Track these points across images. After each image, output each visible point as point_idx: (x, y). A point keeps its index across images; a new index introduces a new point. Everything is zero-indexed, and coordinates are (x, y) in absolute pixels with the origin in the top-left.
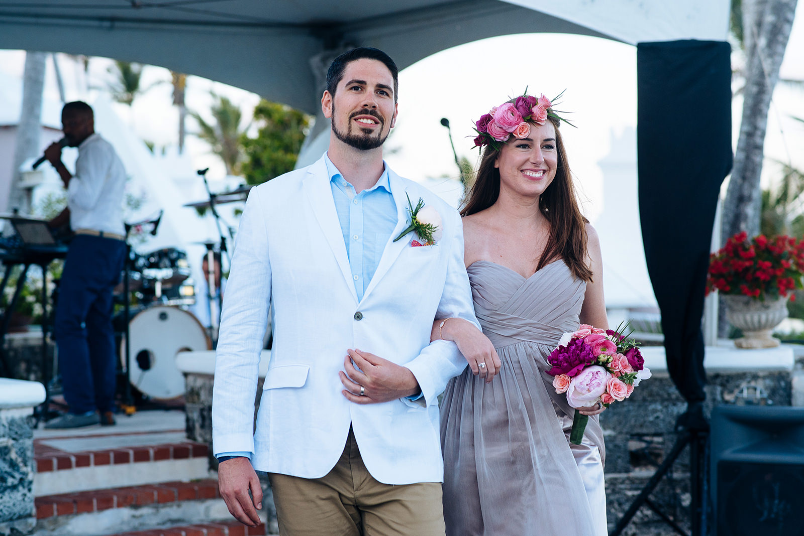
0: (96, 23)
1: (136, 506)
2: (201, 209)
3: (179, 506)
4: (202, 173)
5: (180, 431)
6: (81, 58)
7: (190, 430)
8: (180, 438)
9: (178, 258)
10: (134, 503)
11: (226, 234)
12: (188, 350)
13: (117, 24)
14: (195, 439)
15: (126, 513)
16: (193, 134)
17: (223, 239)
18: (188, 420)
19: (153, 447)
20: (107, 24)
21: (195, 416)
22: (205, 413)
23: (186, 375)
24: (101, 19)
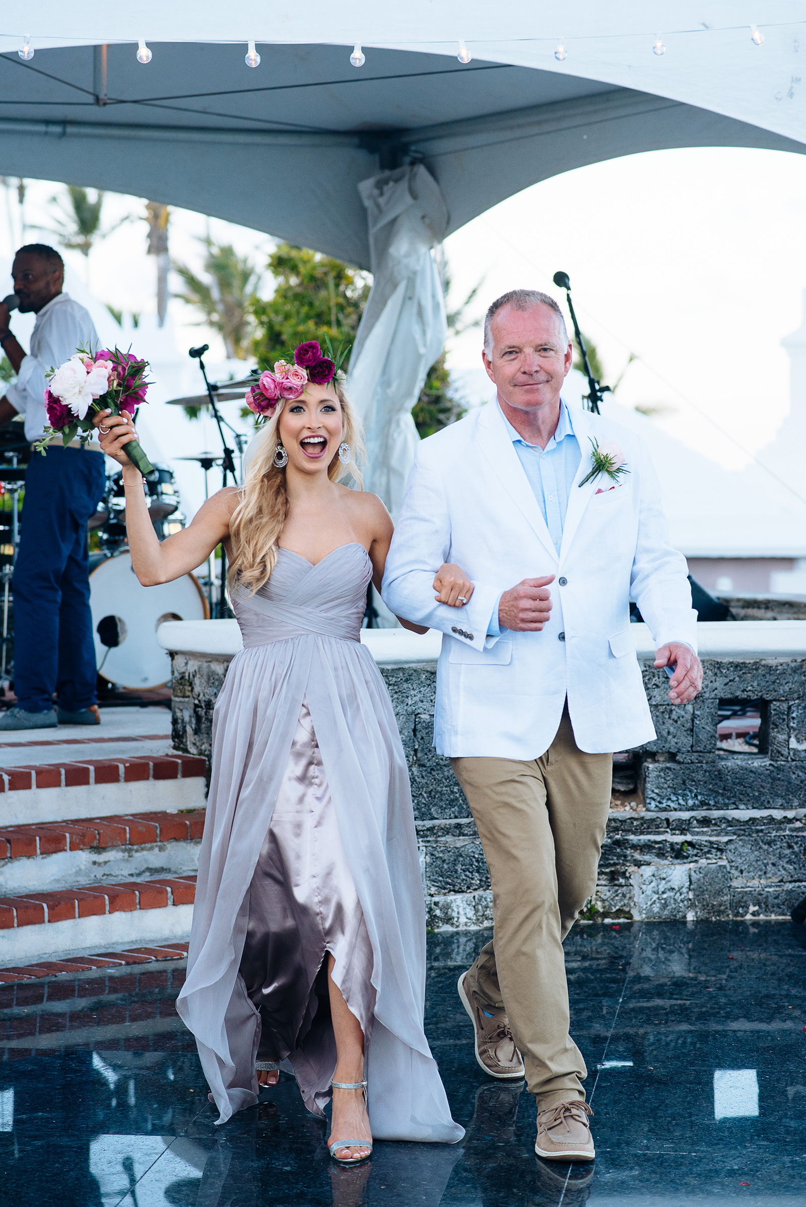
0: (41, 128)
1: (99, 849)
2: (192, 408)
3: (161, 849)
4: (196, 353)
5: (165, 737)
6: (14, 181)
7: (178, 736)
8: (163, 748)
9: (160, 481)
10: (95, 843)
11: (232, 445)
12: (176, 617)
13: (70, 129)
14: (186, 750)
15: (84, 857)
16: (177, 296)
17: (228, 452)
18: (175, 722)
19: (123, 761)
20: (57, 129)
21: (187, 715)
22: (202, 712)
23: (172, 654)
24: (47, 122)
